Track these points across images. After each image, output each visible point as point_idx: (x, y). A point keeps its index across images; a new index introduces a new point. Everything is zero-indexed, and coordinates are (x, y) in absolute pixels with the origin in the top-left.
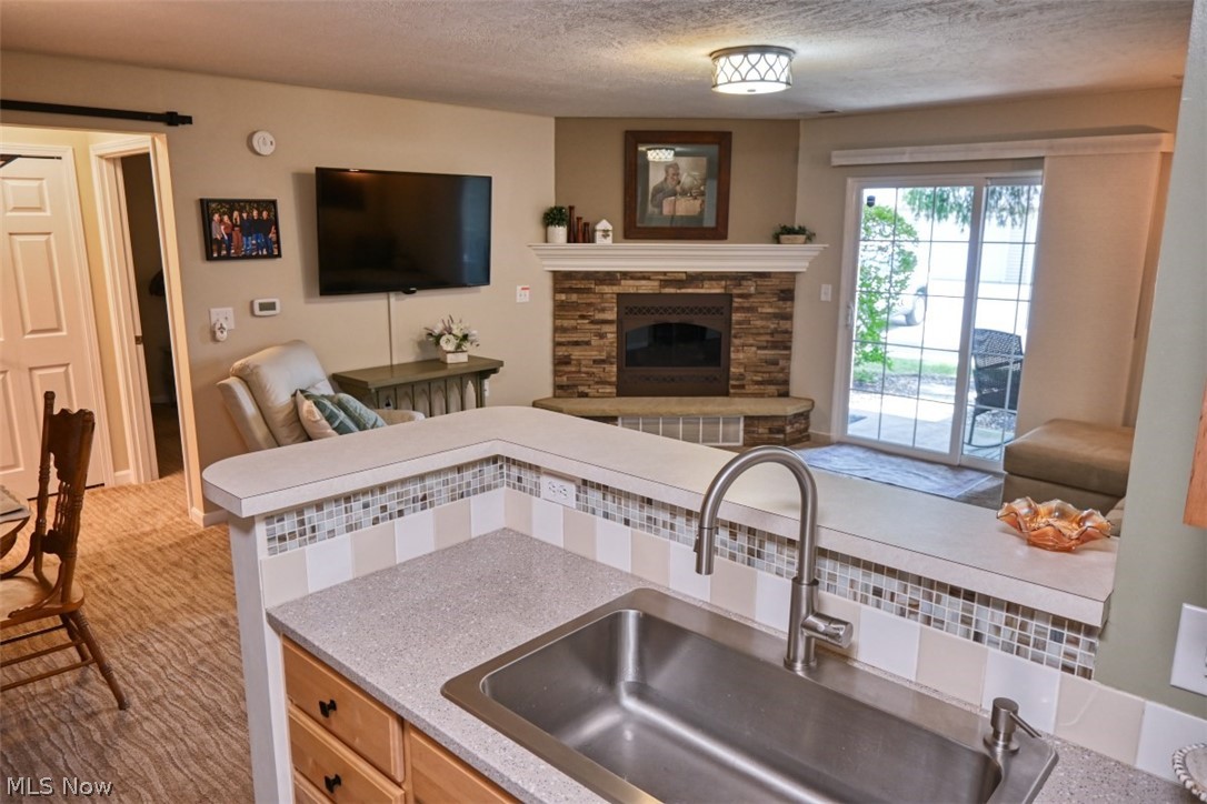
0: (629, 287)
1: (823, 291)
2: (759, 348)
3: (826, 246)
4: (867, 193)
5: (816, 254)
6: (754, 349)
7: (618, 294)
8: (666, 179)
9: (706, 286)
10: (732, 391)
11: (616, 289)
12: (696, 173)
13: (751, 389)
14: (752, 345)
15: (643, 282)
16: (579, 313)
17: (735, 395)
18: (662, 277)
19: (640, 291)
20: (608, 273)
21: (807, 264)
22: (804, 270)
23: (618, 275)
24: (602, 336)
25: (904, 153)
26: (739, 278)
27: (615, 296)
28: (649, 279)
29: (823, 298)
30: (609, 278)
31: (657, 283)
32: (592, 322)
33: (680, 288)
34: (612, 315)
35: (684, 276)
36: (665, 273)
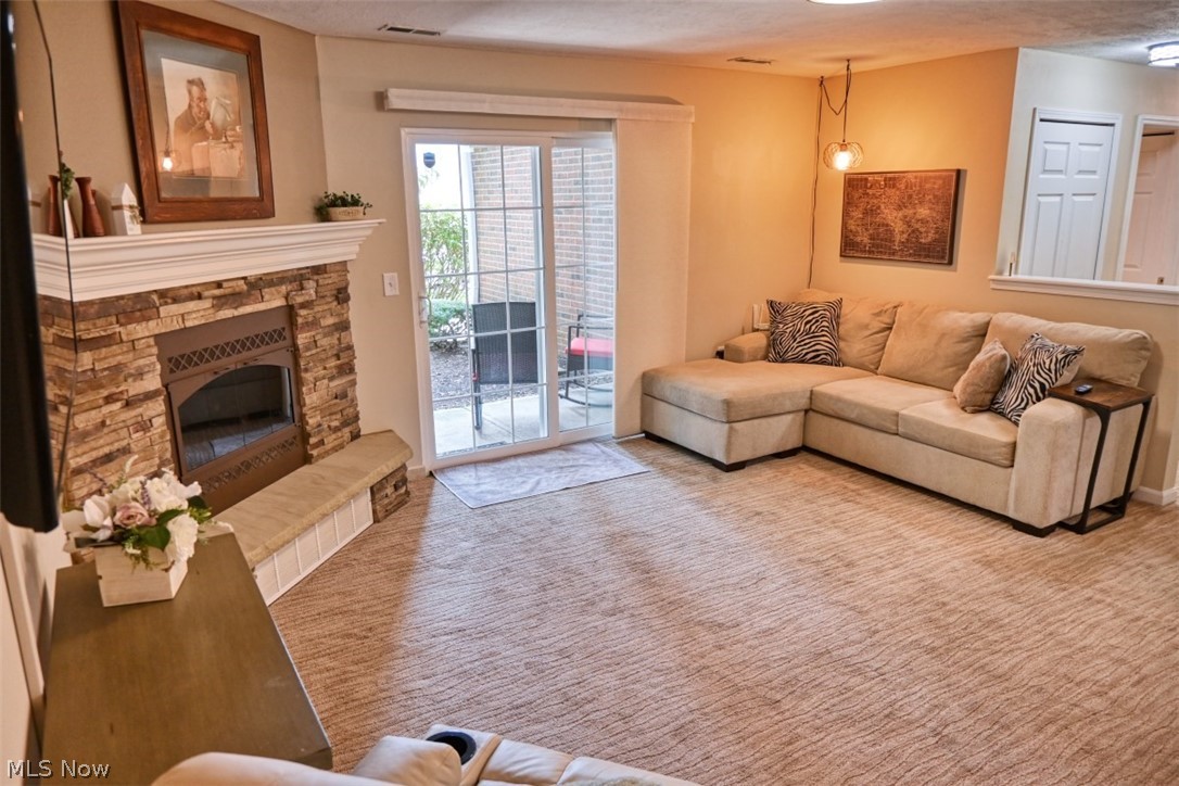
0: (171, 318)
1: (387, 282)
2: (332, 379)
3: (384, 220)
4: (421, 149)
5: (369, 232)
6: (326, 381)
7: (157, 337)
8: (190, 106)
9: (266, 297)
10: (315, 453)
11: (153, 327)
12: (228, 102)
13: (331, 441)
14: (324, 378)
15: (192, 305)
16: (105, 393)
17: (321, 456)
18: (217, 292)
19: (189, 324)
20: (138, 295)
21: (357, 248)
22: (354, 257)
23: (155, 297)
24: (144, 426)
25: (484, 101)
26: (298, 278)
27: (152, 341)
28: (200, 297)
29: (389, 292)
30: (139, 306)
31: (207, 304)
32: (128, 404)
33: (236, 308)
34: (153, 382)
35: (242, 286)
36: (219, 285)
